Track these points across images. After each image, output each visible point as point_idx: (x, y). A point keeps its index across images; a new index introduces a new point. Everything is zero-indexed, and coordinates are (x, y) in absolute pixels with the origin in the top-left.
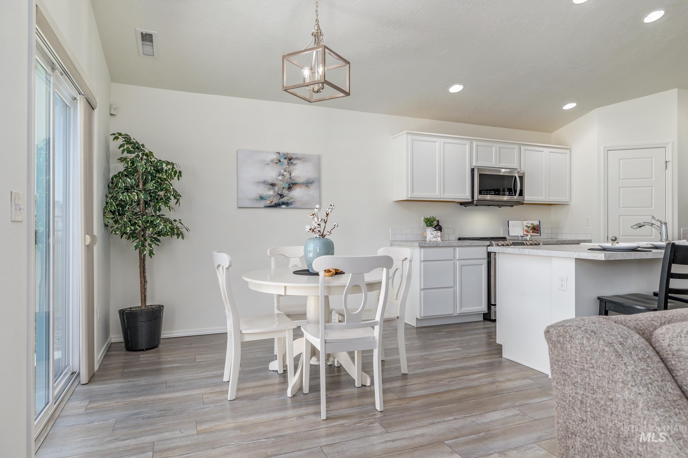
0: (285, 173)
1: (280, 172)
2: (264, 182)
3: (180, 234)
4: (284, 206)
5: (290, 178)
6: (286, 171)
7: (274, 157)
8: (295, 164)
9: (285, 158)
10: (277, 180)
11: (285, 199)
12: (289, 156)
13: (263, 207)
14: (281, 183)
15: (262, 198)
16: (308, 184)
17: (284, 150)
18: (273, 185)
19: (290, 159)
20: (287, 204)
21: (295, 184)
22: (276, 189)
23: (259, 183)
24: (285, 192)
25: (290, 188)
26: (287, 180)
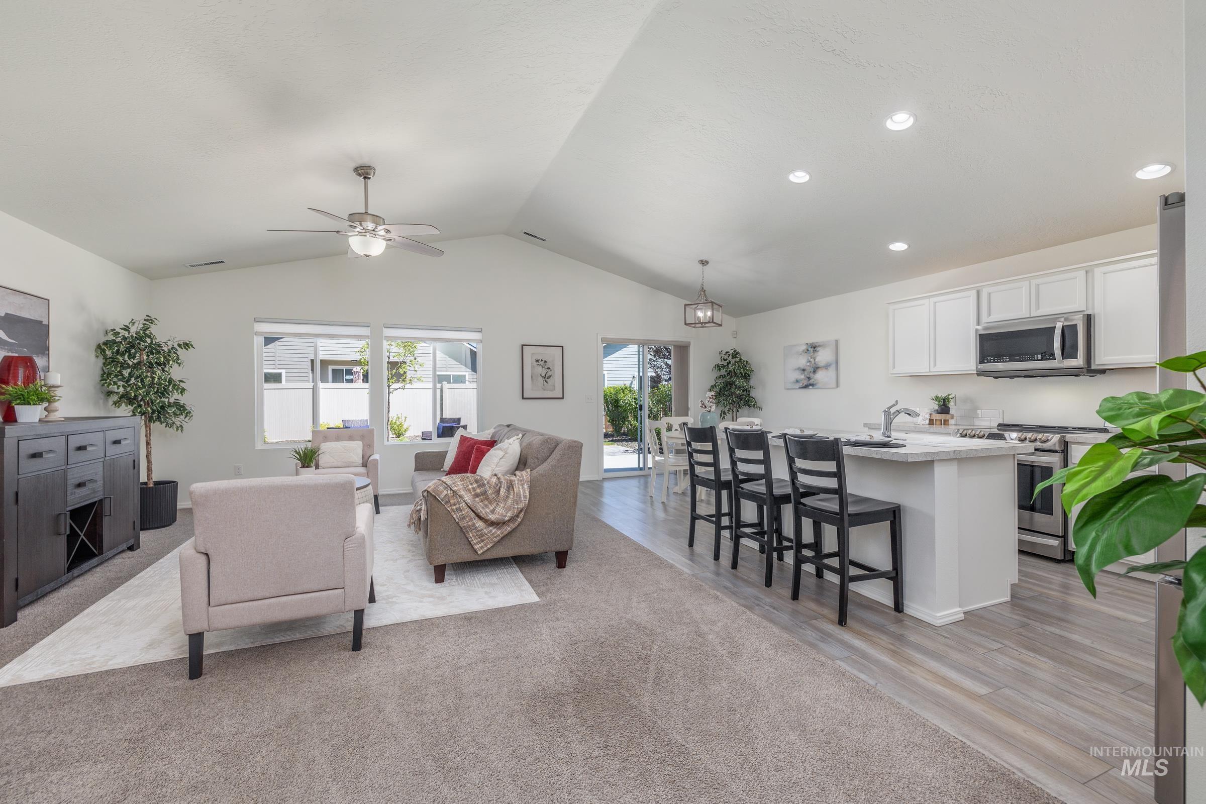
0: (811, 360)
1: (808, 359)
2: (799, 369)
3: (760, 409)
4: (811, 387)
5: (815, 363)
6: (811, 358)
7: (804, 347)
8: (818, 351)
9: (811, 347)
10: (806, 366)
11: (811, 381)
12: (814, 346)
13: (798, 387)
14: (809, 368)
15: (797, 381)
16: (827, 367)
17: (810, 341)
18: (804, 370)
19: (814, 347)
20: (812, 385)
21: (818, 368)
22: (806, 373)
23: (796, 369)
24: (812, 375)
25: (814, 372)
26: (813, 365)
